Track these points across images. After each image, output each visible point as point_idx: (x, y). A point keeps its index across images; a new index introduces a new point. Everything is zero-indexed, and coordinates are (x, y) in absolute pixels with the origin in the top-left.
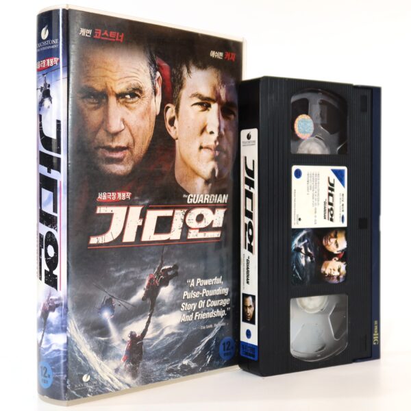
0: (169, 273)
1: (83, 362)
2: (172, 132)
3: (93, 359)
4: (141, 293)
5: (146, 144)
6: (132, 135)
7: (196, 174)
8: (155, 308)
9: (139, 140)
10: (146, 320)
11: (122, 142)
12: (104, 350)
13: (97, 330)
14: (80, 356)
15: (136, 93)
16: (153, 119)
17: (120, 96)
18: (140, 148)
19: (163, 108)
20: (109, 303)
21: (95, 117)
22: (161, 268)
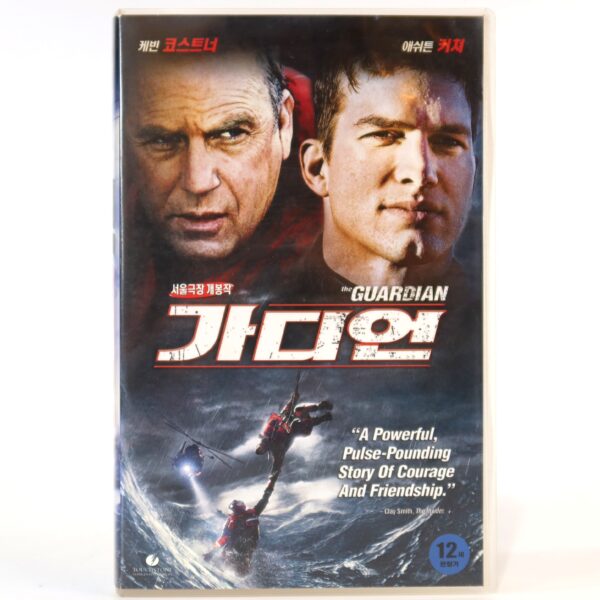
0: (313, 415)
1: (146, 536)
2: (316, 185)
3: (165, 534)
4: (253, 443)
5: (262, 207)
6: (234, 194)
7: (370, 251)
8: (282, 469)
9: (247, 203)
10: (265, 486)
11: (215, 206)
12: (185, 523)
13: (169, 491)
14: (143, 527)
15: (241, 127)
16: (277, 167)
17: (212, 135)
18: (251, 213)
19: (297, 146)
20: (192, 452)
21: (166, 170)
22: (295, 404)
